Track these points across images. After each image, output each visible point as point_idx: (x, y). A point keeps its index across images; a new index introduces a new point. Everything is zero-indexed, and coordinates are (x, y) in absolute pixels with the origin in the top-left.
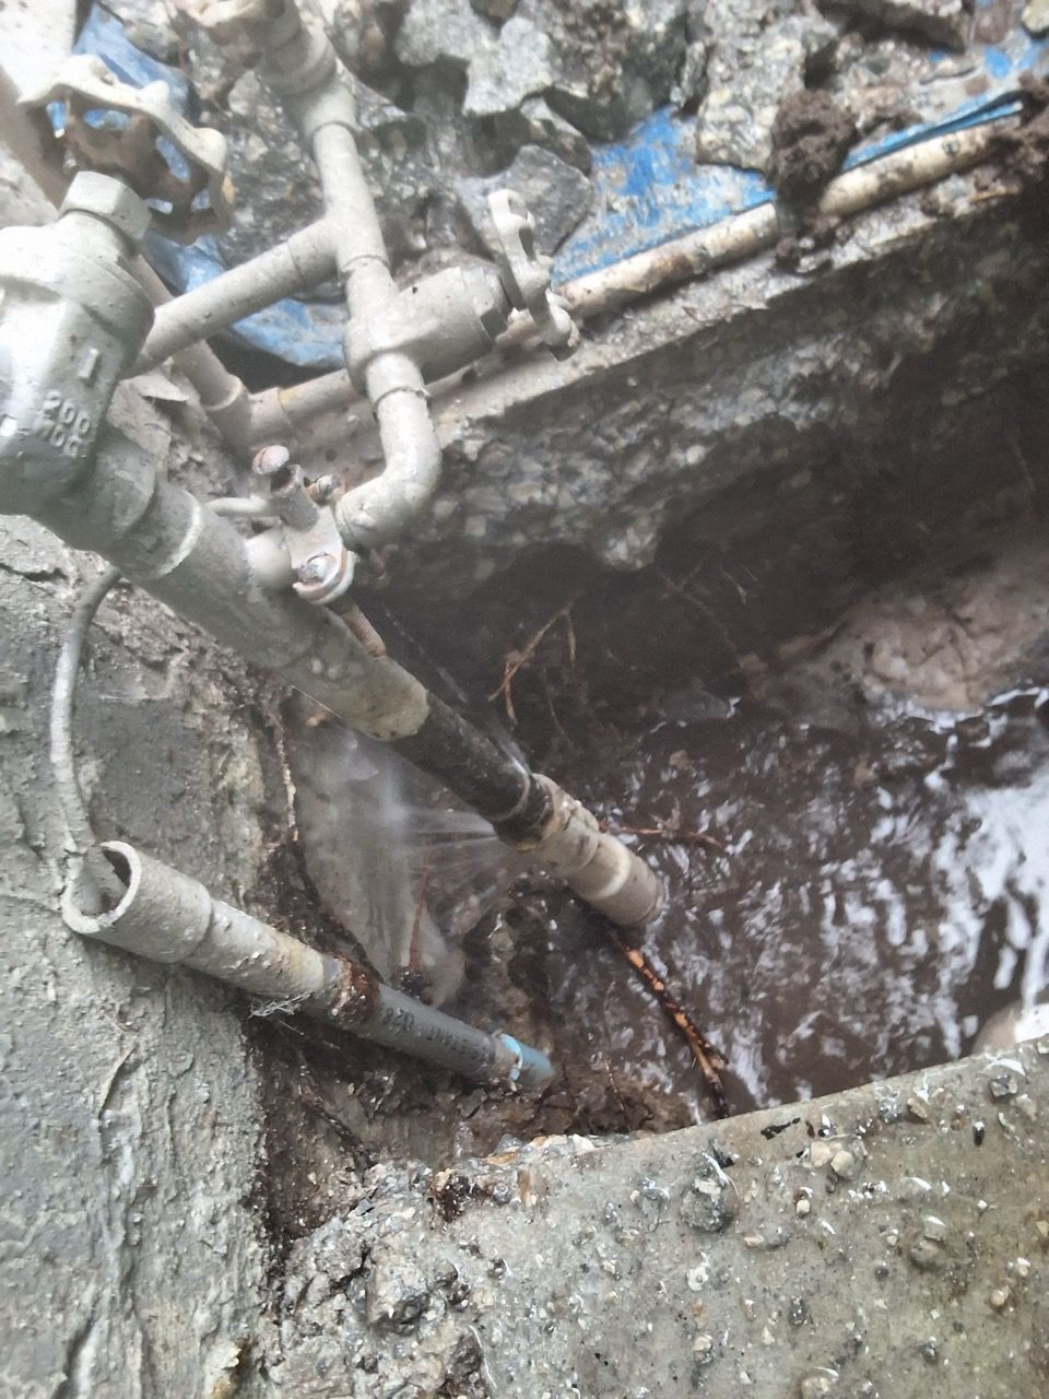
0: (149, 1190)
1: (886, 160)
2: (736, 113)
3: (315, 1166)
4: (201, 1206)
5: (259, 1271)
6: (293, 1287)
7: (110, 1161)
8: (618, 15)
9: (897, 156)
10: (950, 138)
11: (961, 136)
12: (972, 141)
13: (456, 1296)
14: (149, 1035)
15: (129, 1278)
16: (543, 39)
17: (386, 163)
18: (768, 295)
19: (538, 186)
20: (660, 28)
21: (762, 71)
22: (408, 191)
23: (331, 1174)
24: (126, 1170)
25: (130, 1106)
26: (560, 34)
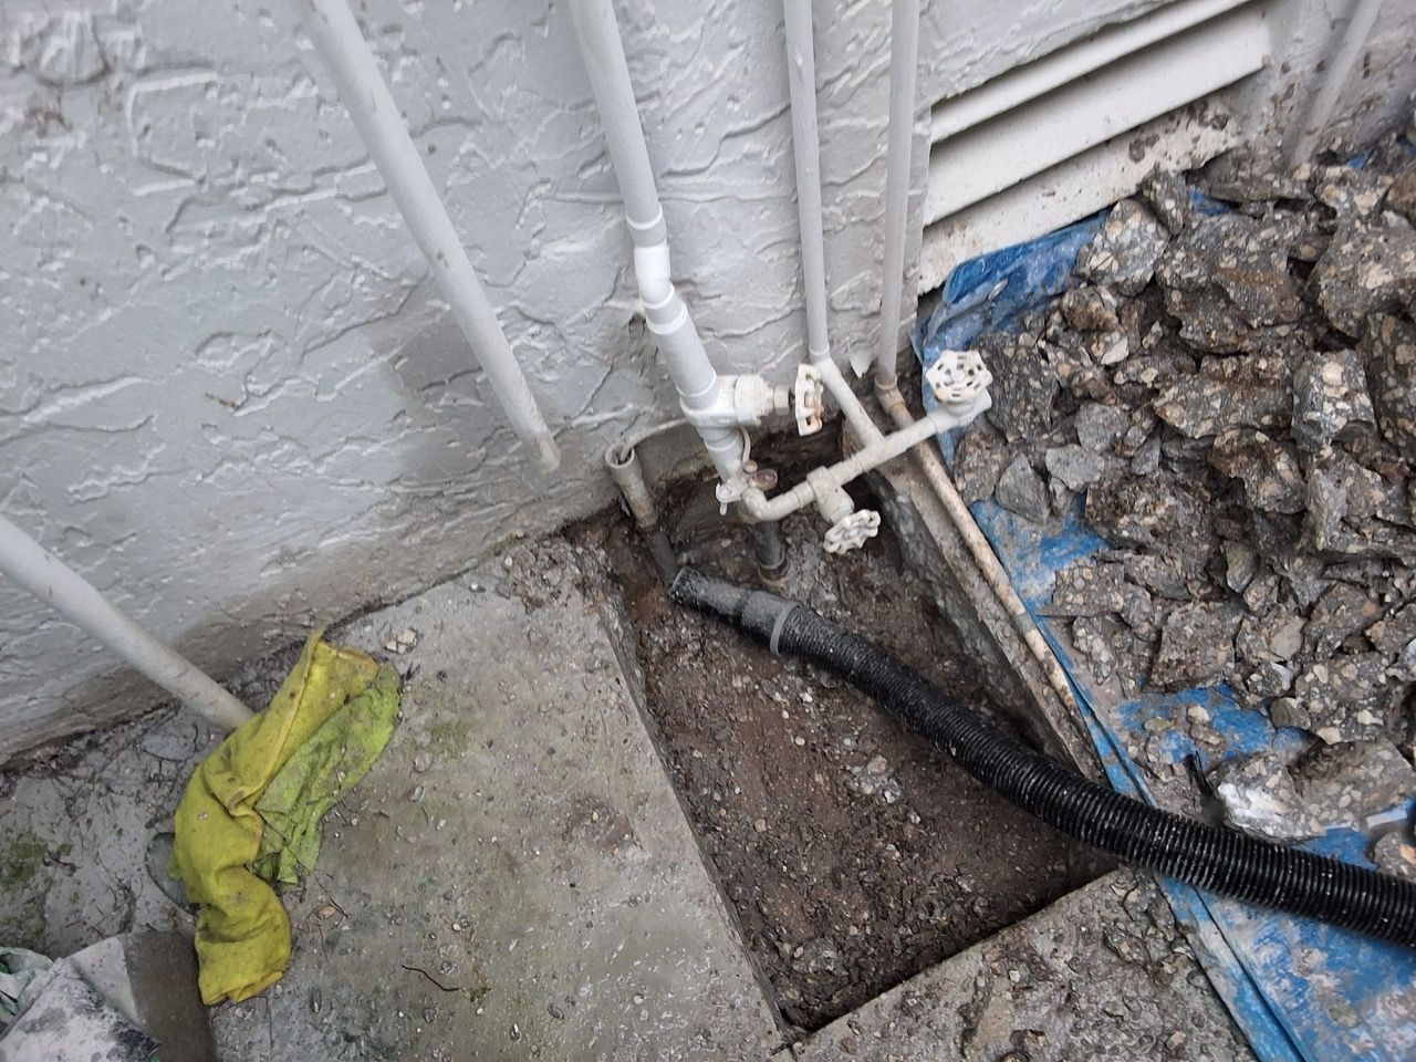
0: (551, 498)
1: (1055, 661)
2: (1079, 584)
3: (593, 532)
4: (557, 510)
5: (548, 531)
6: (547, 543)
7: (551, 487)
8: (1119, 512)
9: (1057, 665)
10: (1069, 690)
11: (1070, 694)
12: (1069, 700)
13: (556, 595)
14: (594, 479)
15: (525, 504)
16: (1097, 477)
17: (1028, 415)
18: (986, 621)
19: (1029, 495)
20: (1125, 534)
21: (1104, 591)
22: (1022, 429)
23: (593, 537)
24: (552, 492)
25: (569, 484)
26: (1106, 484)
